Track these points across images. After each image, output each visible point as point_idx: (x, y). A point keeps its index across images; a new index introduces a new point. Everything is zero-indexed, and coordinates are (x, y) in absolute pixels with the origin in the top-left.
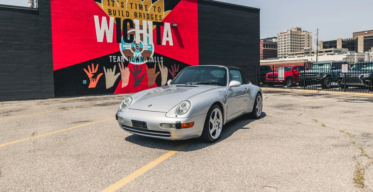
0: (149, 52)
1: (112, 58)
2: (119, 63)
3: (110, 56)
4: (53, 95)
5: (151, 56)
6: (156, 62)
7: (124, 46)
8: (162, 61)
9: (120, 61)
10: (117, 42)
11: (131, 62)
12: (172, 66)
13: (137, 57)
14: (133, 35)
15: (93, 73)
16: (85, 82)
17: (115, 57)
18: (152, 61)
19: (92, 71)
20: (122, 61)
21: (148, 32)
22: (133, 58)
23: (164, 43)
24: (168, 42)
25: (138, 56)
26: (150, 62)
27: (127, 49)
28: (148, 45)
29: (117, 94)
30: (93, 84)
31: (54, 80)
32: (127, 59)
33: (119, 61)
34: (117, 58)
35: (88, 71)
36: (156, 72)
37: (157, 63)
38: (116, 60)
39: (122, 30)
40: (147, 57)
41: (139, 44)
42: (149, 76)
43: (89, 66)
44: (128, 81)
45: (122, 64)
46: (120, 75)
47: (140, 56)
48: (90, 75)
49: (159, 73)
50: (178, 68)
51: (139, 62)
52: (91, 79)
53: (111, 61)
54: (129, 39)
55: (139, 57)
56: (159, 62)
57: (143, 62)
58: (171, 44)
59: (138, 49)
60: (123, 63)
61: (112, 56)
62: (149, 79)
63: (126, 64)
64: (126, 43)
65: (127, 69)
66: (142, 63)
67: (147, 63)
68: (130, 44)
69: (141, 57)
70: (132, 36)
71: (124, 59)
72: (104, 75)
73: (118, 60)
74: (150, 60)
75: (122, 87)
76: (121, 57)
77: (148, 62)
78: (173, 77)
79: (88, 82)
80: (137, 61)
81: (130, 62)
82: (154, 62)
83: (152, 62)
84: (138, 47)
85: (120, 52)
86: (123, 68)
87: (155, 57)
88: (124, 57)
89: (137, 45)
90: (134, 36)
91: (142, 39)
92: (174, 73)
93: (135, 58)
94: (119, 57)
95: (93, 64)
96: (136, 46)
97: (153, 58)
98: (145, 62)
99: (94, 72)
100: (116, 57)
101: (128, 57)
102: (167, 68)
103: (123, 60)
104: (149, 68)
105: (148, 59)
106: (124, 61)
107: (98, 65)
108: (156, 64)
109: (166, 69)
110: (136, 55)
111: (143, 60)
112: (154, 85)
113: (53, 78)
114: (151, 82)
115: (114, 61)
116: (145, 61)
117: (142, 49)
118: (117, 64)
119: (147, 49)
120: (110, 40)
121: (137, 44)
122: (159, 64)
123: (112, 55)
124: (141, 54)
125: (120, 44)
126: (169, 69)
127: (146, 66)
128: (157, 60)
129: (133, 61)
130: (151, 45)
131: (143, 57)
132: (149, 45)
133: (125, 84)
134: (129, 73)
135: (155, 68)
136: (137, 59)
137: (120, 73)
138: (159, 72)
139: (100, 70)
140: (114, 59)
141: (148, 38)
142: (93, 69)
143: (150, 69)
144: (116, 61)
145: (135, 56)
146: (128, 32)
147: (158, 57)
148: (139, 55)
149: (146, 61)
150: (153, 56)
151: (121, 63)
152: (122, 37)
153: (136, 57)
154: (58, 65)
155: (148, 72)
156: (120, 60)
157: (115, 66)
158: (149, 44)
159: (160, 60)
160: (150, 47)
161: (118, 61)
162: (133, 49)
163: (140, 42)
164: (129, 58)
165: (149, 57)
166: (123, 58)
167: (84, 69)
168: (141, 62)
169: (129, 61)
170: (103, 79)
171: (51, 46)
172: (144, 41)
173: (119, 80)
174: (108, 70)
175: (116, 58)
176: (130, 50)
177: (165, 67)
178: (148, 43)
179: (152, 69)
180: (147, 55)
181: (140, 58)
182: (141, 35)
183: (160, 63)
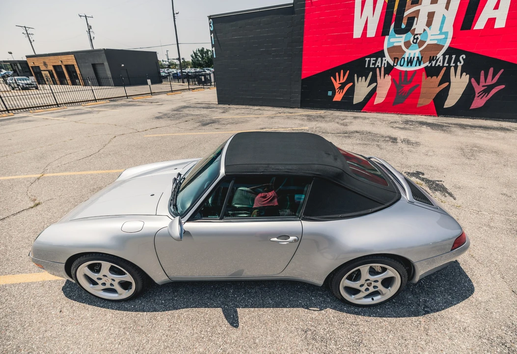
0: (438, 47)
1: (370, 61)
2: (378, 69)
3: (366, 59)
4: (299, 104)
5: (440, 55)
6: (447, 65)
7: (392, 40)
8: (460, 63)
9: (380, 66)
10: (382, 35)
11: (398, 67)
12: (482, 72)
13: (411, 58)
14: (415, 17)
15: (340, 82)
16: (330, 93)
17: (373, 60)
18: (438, 63)
19: (340, 81)
20: (383, 65)
21: (447, 8)
22: (403, 59)
23: (480, 25)
24: (492, 21)
25: (412, 56)
26: (433, 65)
27: (395, 44)
28: (439, 32)
29: (365, 112)
30: (338, 97)
31: (302, 89)
32: (391, 63)
33: (378, 66)
34: (376, 61)
35: (336, 81)
36: (440, 84)
37: (449, 68)
38: (374, 64)
39: (395, 13)
40: (430, 57)
41: (420, 34)
42: (423, 90)
43: (337, 74)
44: (385, 96)
45: (383, 69)
46: (376, 86)
47: (417, 56)
48: (337, 85)
49: (446, 84)
50: (497, 77)
51: (411, 65)
52: (337, 91)
53: (366, 67)
54: (403, 26)
55: (414, 58)
56: (454, 65)
57: (420, 65)
58: (500, 24)
59: (416, 43)
60: (385, 68)
61: (369, 59)
62: (421, 95)
63: (389, 70)
64: (397, 36)
65: (389, 78)
66: (418, 68)
67: (426, 68)
68: (404, 36)
69: (418, 58)
70: (411, 20)
71: (387, 62)
72: (353, 86)
73: (377, 64)
74: (434, 63)
75: (375, 103)
76: (384, 59)
77: (429, 65)
78: (477, 94)
79: (334, 94)
80: (408, 65)
81: (395, 66)
82: (441, 65)
83: (437, 65)
84: (417, 38)
85: (383, 51)
86: (382, 77)
87: (447, 57)
88: (388, 59)
89: (416, 37)
90: (416, 19)
91: (429, 24)
92: (483, 86)
93: (406, 60)
94: (379, 59)
95: (342, 71)
96: (414, 39)
97: (441, 58)
98: (423, 66)
99: (342, 81)
100: (375, 59)
101: (395, 58)
102: (468, 76)
103: (385, 63)
104: (427, 76)
105: (431, 59)
106: (386, 66)
107: (348, 71)
108: (445, 68)
109: (466, 78)
110: (410, 54)
111: (419, 62)
112: (428, 105)
113: (300, 87)
114: (425, 100)
115: (371, 66)
116: (424, 63)
117: (425, 42)
118: (374, 70)
119: (435, 42)
120: (371, 33)
121: (417, 34)
122: (452, 69)
123: (370, 57)
124: (420, 51)
125: (387, 38)
126: (473, 80)
127: (424, 74)
128: (449, 62)
129: (402, 64)
130: (446, 33)
131: (422, 57)
132: (441, 33)
133: (379, 99)
134: (390, 83)
135: (440, 77)
136: (410, 62)
137: (376, 84)
138: (448, 83)
139: (350, 79)
140: (372, 62)
141: (444, 18)
142: (342, 77)
143: (430, 77)
144: (373, 66)
145: (406, 56)
146: (406, 13)
147: (454, 56)
148: (415, 54)
149: (427, 64)
150: (444, 55)
151: (380, 69)
152: (393, 24)
153: (408, 58)
154: (306, 73)
155: (423, 83)
156: (380, 64)
157: (371, 73)
158: (444, 30)
159: (457, 60)
160: (443, 36)
161: (376, 66)
162: (408, 44)
163: (424, 30)
164: (396, 60)
165: (434, 57)
166: (385, 60)
167: (332, 78)
168: (416, 66)
169: (395, 64)
170: (351, 91)
171: (302, 50)
172: (432, 26)
173: (372, 94)
174: (360, 78)
175: (374, 62)
176: (400, 46)
177: (464, 74)
178: (441, 29)
179: (435, 77)
180: (432, 54)
181: (416, 59)
182: (431, 15)
183: (456, 67)
